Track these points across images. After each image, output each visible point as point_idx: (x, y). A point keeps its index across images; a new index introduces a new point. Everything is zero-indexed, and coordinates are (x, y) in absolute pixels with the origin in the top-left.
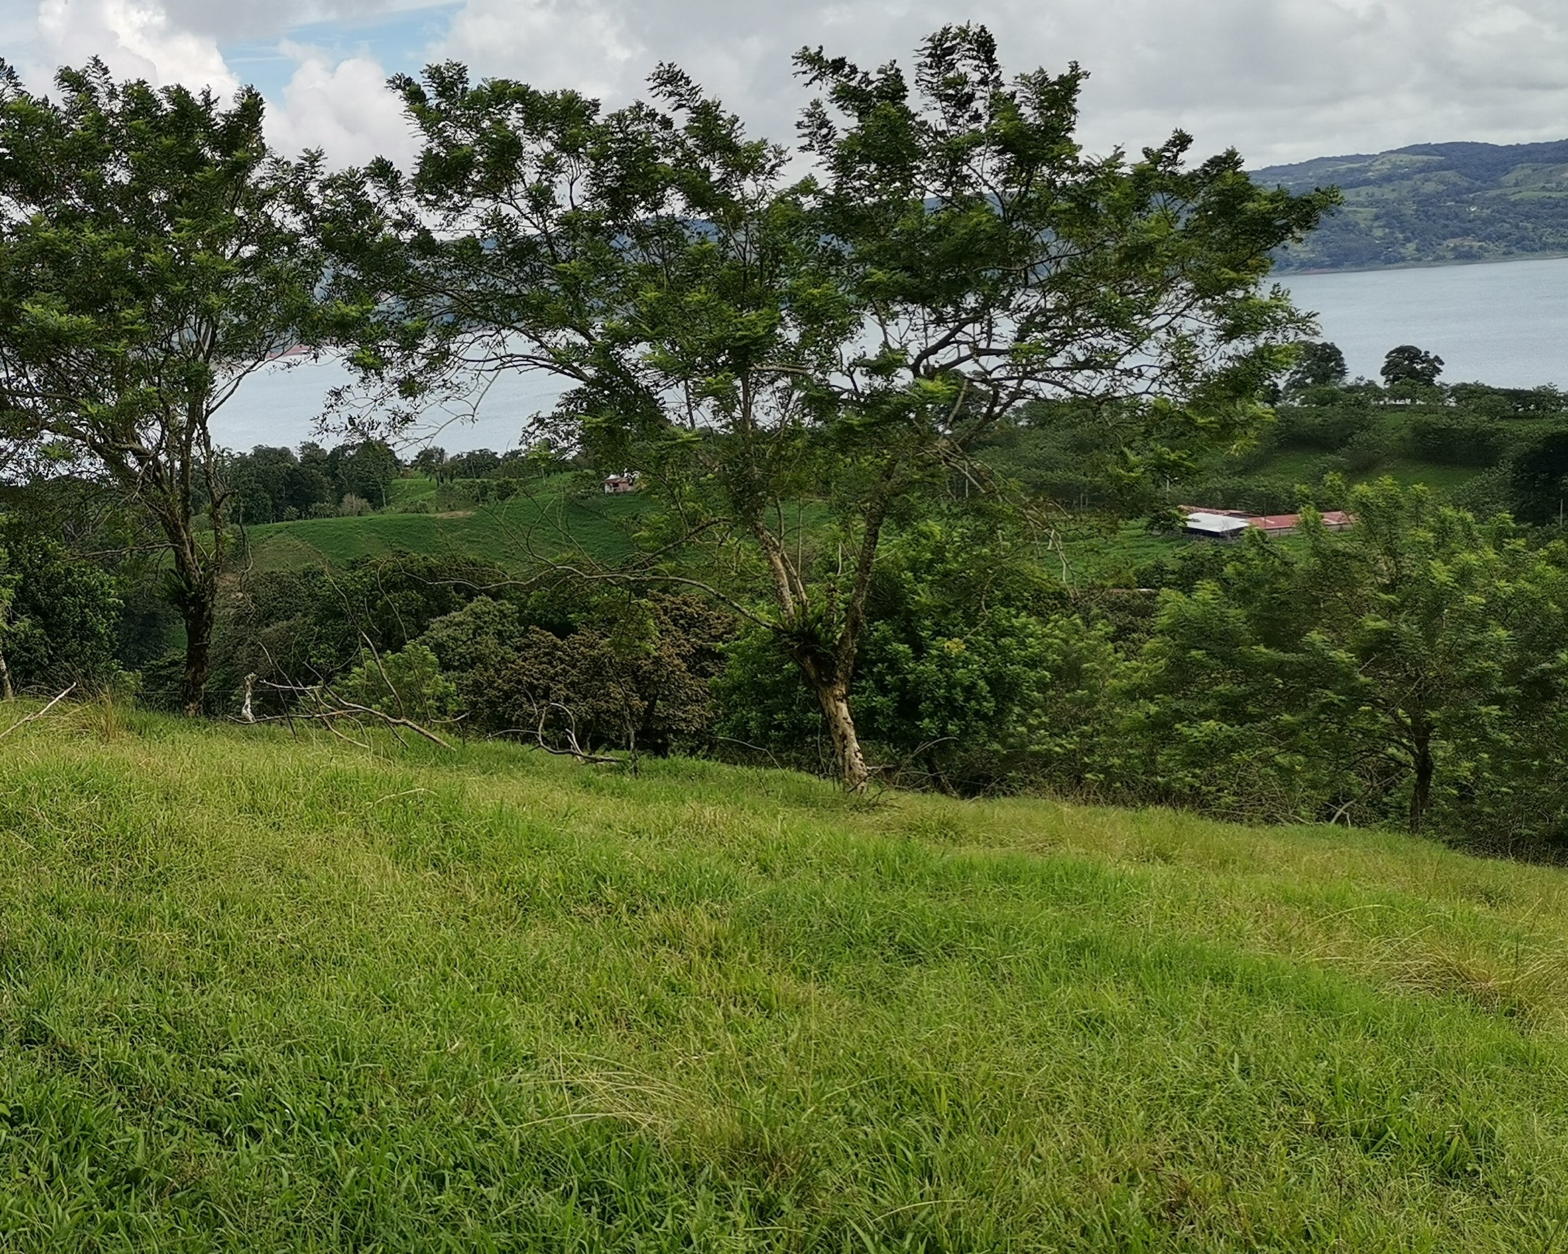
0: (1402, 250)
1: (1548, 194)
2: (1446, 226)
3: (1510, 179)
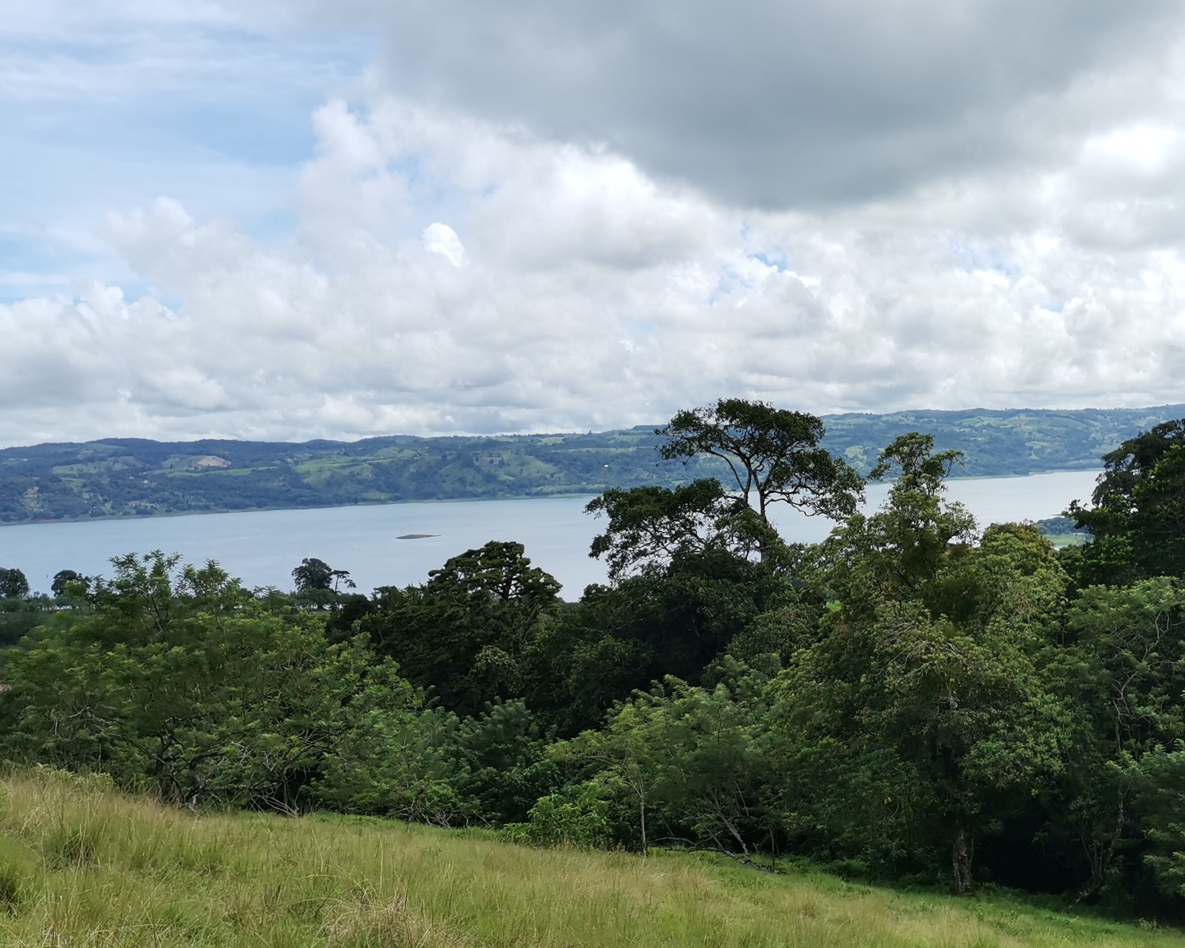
0: (103, 508)
1: (191, 474)
2: (130, 493)
3: (167, 463)
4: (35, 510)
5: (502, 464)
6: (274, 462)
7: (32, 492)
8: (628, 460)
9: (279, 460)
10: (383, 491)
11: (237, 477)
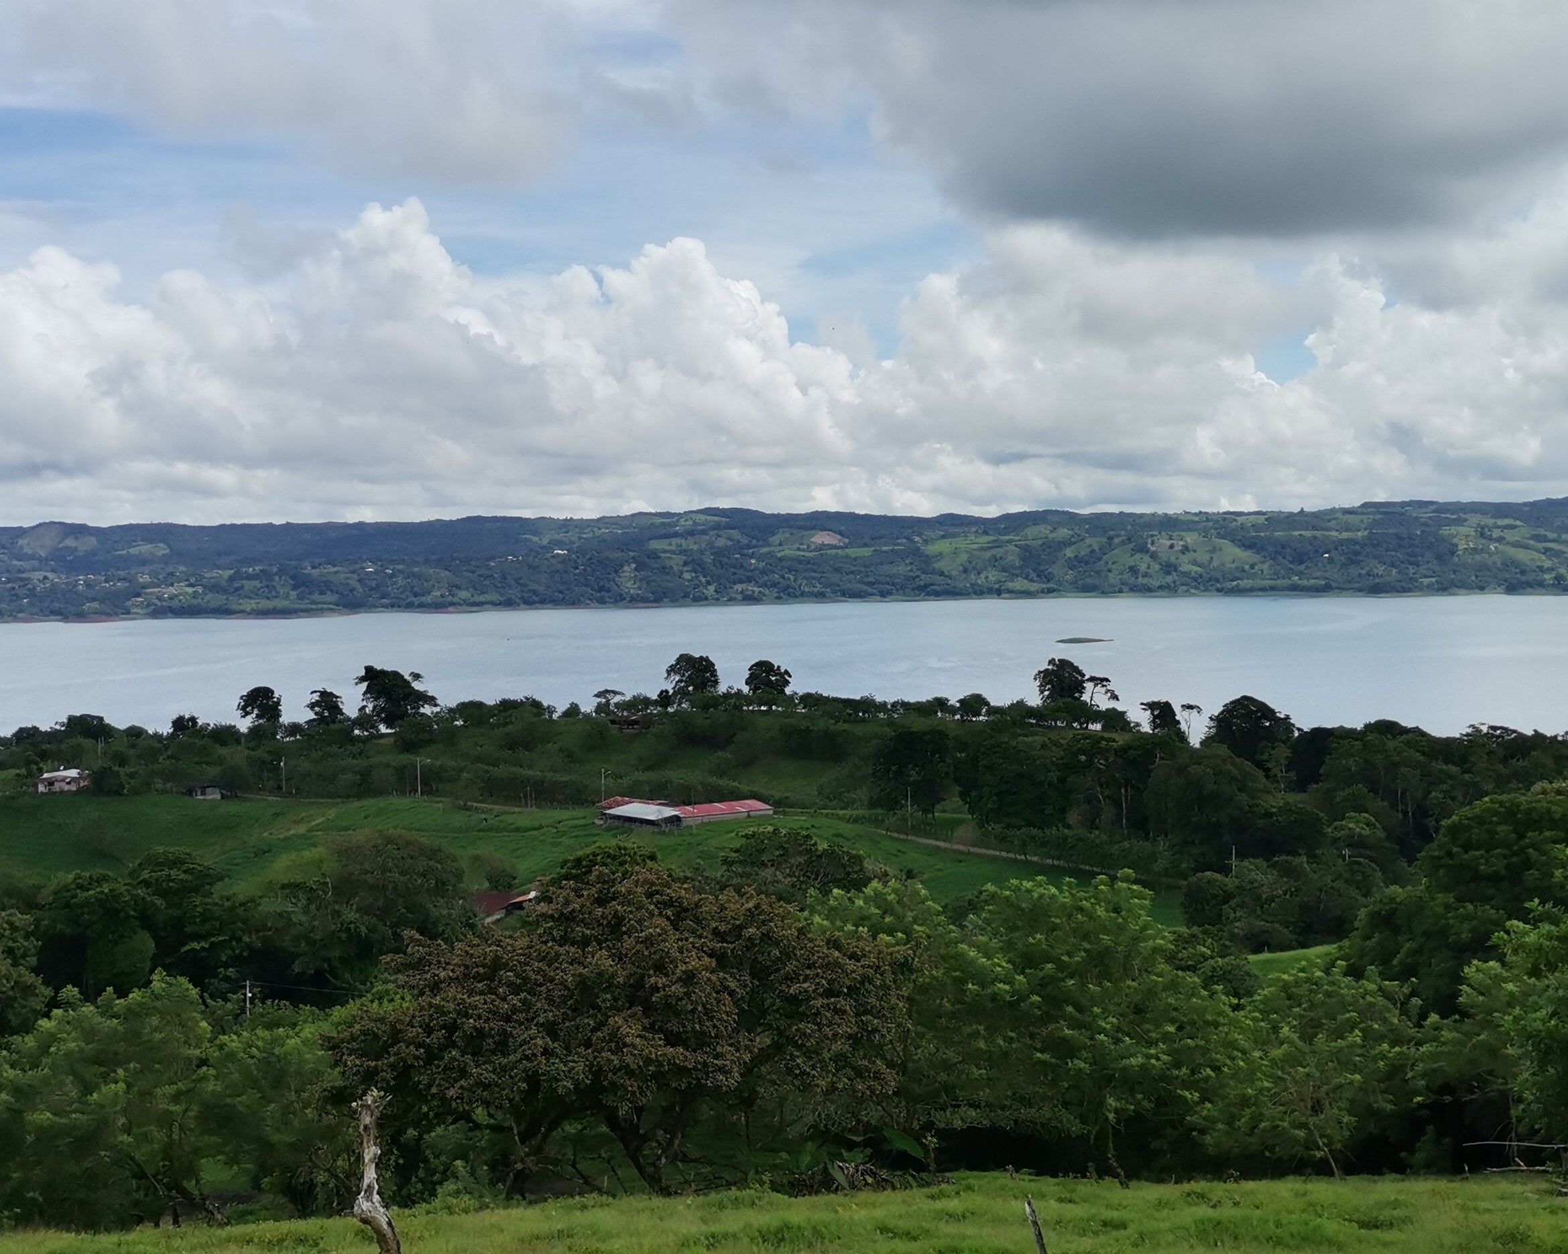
0: (705, 591)
1: (802, 553)
2: (735, 574)
3: (775, 539)
4: (632, 591)
5: (1185, 549)
6: (899, 541)
7: (628, 570)
8: (1358, 547)
9: (905, 538)
10: (1032, 581)
11: (855, 559)
